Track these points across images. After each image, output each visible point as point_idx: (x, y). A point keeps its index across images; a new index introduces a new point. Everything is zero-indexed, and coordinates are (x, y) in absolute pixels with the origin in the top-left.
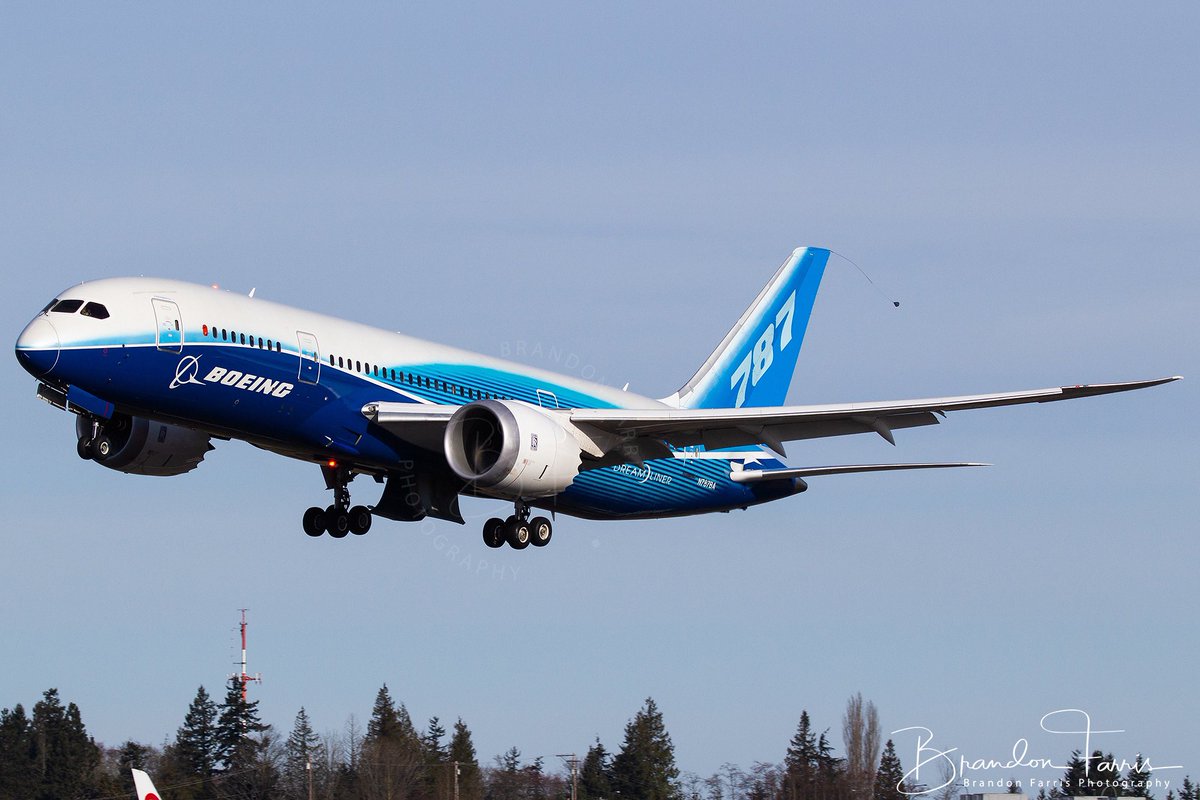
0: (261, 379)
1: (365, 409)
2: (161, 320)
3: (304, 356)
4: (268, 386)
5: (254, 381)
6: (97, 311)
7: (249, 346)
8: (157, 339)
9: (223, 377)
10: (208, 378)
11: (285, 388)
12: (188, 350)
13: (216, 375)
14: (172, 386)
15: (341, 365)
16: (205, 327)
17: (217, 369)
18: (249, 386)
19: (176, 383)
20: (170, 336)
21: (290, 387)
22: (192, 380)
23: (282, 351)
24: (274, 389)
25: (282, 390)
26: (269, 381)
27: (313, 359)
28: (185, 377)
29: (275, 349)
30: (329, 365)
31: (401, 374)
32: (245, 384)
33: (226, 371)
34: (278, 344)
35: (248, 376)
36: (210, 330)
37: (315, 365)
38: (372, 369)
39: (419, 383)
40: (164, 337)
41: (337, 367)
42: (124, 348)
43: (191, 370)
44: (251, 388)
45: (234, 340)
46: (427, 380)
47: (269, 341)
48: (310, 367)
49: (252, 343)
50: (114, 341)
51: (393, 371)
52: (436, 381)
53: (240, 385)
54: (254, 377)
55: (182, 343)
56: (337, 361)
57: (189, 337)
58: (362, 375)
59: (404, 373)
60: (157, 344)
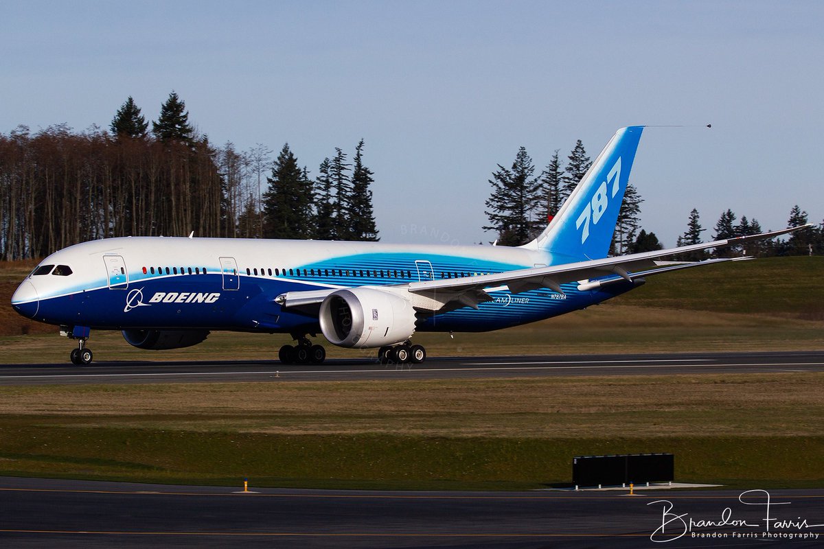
0: (194, 294)
1: (277, 299)
2: (111, 269)
3: (225, 273)
4: (200, 298)
5: (188, 296)
6: (65, 271)
7: (181, 275)
8: (109, 282)
9: (163, 298)
10: (152, 300)
11: (214, 296)
12: (133, 286)
13: (157, 298)
14: (126, 310)
15: (256, 273)
16: (144, 269)
17: (157, 294)
18: (185, 300)
19: (129, 308)
20: (118, 279)
21: (218, 295)
22: (140, 304)
23: (208, 273)
24: (205, 299)
25: (212, 298)
26: (200, 294)
27: (233, 274)
28: (134, 303)
29: (201, 273)
30: (247, 275)
31: (305, 271)
32: (182, 300)
33: (165, 294)
34: (204, 270)
35: (183, 294)
36: (148, 269)
37: (235, 277)
38: (281, 272)
39: (320, 274)
40: (113, 280)
41: (252, 275)
42: (84, 293)
43: (139, 297)
44: (188, 301)
45: (168, 273)
46: (326, 271)
47: (197, 268)
48: (231, 280)
49: (183, 272)
50: (78, 288)
51: (298, 270)
52: (333, 270)
53: (179, 301)
54: (188, 294)
55: (128, 282)
56: (252, 271)
57: (132, 277)
58: (273, 277)
59: (307, 270)
60: (109, 286)
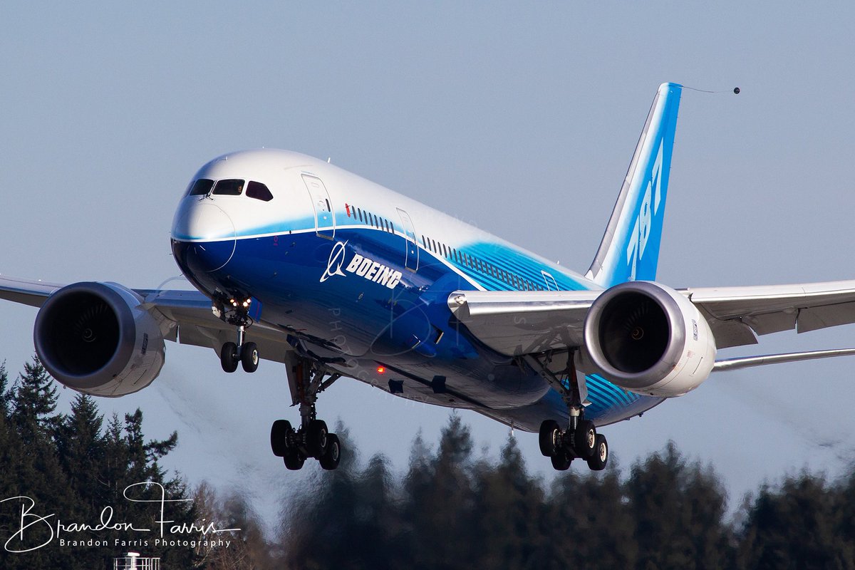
0: (382, 267)
2: (315, 200)
3: (408, 238)
4: (386, 275)
5: (377, 269)
6: (259, 192)
7: (376, 228)
9: (359, 266)
10: (349, 268)
11: (396, 278)
12: (338, 235)
13: (355, 263)
14: (322, 280)
15: (430, 247)
16: (347, 207)
17: (356, 256)
18: (373, 275)
19: (327, 275)
20: (325, 219)
21: (400, 275)
22: (339, 272)
23: (395, 232)
24: (389, 279)
25: (390, 277)
26: (387, 269)
27: (414, 242)
28: (334, 267)
29: (390, 231)
30: (422, 246)
31: (465, 256)
33: (360, 258)
34: (391, 224)
35: (374, 264)
36: (351, 209)
37: (415, 248)
38: (448, 252)
40: (320, 220)
41: (426, 248)
42: (291, 235)
43: (340, 259)
44: (375, 279)
47: (386, 221)
48: (413, 252)
50: (281, 228)
51: (460, 253)
53: (368, 276)
54: (378, 265)
55: (334, 227)
56: (427, 242)
58: (443, 259)
60: (317, 229)
